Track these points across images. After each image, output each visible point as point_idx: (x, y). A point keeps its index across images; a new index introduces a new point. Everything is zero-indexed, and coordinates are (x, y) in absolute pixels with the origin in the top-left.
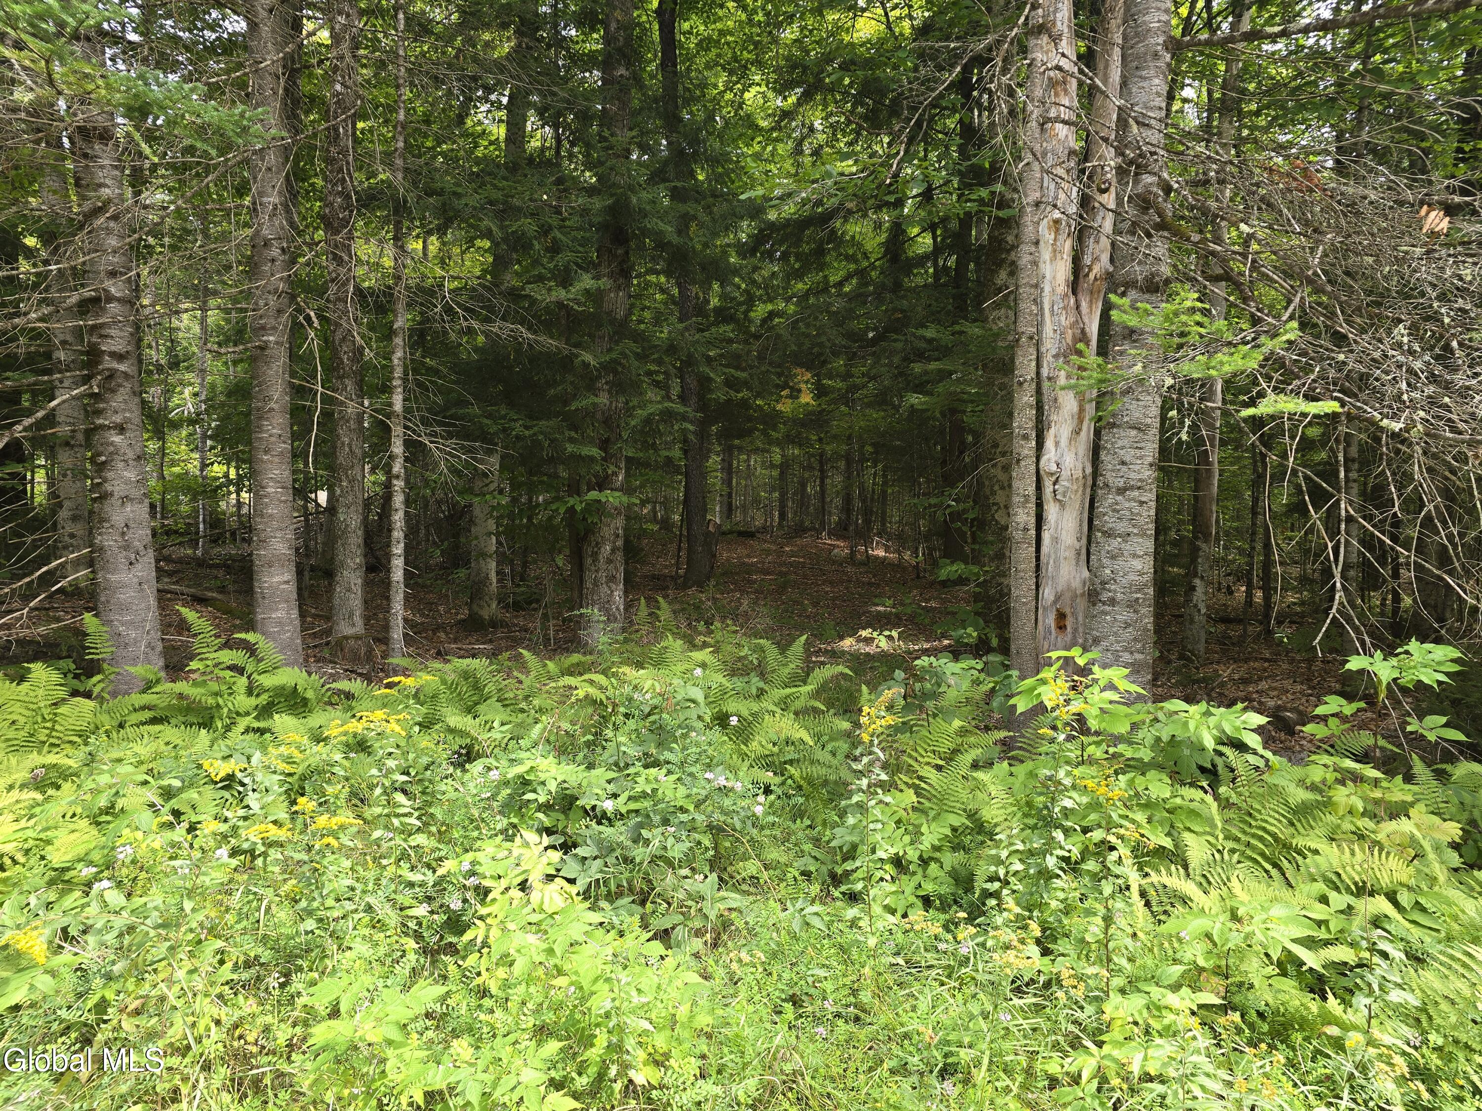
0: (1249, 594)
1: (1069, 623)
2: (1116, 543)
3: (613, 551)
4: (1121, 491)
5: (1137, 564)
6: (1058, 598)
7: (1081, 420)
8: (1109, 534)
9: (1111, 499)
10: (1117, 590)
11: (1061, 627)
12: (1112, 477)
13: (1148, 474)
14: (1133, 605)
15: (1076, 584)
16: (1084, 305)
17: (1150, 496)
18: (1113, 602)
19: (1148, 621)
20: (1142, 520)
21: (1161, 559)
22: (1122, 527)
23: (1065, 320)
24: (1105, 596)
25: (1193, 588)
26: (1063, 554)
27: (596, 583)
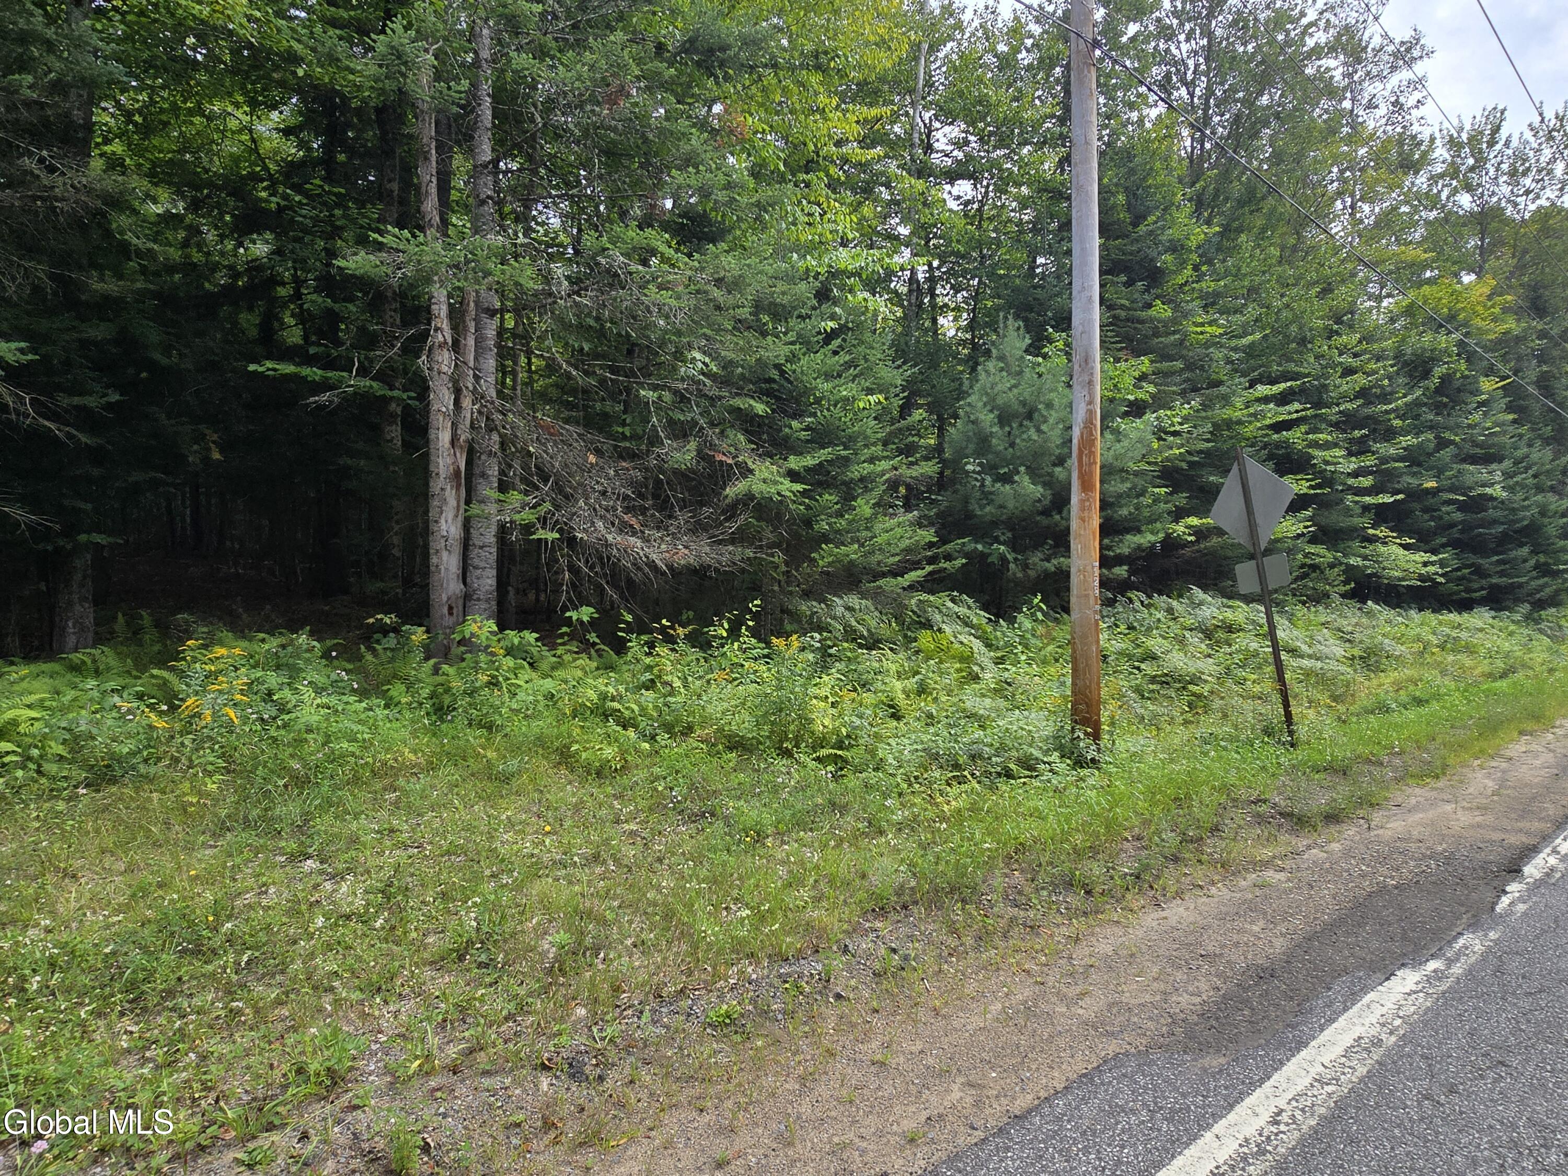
0: (537, 596)
1: (455, 611)
2: (479, 571)
3: (84, 577)
4: (481, 547)
5: (489, 581)
6: (449, 599)
7: (458, 510)
8: (476, 568)
9: (476, 551)
10: (481, 594)
11: (451, 614)
12: (476, 540)
13: (493, 540)
14: (488, 601)
15: (458, 591)
16: (458, 455)
17: (494, 550)
18: (479, 600)
19: (495, 608)
20: (491, 561)
21: (499, 578)
22: (482, 564)
23: (449, 461)
24: (475, 597)
25: (508, 592)
26: (451, 576)
27: (70, 604)
